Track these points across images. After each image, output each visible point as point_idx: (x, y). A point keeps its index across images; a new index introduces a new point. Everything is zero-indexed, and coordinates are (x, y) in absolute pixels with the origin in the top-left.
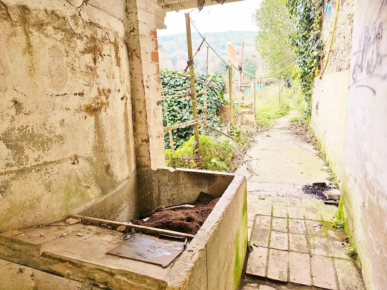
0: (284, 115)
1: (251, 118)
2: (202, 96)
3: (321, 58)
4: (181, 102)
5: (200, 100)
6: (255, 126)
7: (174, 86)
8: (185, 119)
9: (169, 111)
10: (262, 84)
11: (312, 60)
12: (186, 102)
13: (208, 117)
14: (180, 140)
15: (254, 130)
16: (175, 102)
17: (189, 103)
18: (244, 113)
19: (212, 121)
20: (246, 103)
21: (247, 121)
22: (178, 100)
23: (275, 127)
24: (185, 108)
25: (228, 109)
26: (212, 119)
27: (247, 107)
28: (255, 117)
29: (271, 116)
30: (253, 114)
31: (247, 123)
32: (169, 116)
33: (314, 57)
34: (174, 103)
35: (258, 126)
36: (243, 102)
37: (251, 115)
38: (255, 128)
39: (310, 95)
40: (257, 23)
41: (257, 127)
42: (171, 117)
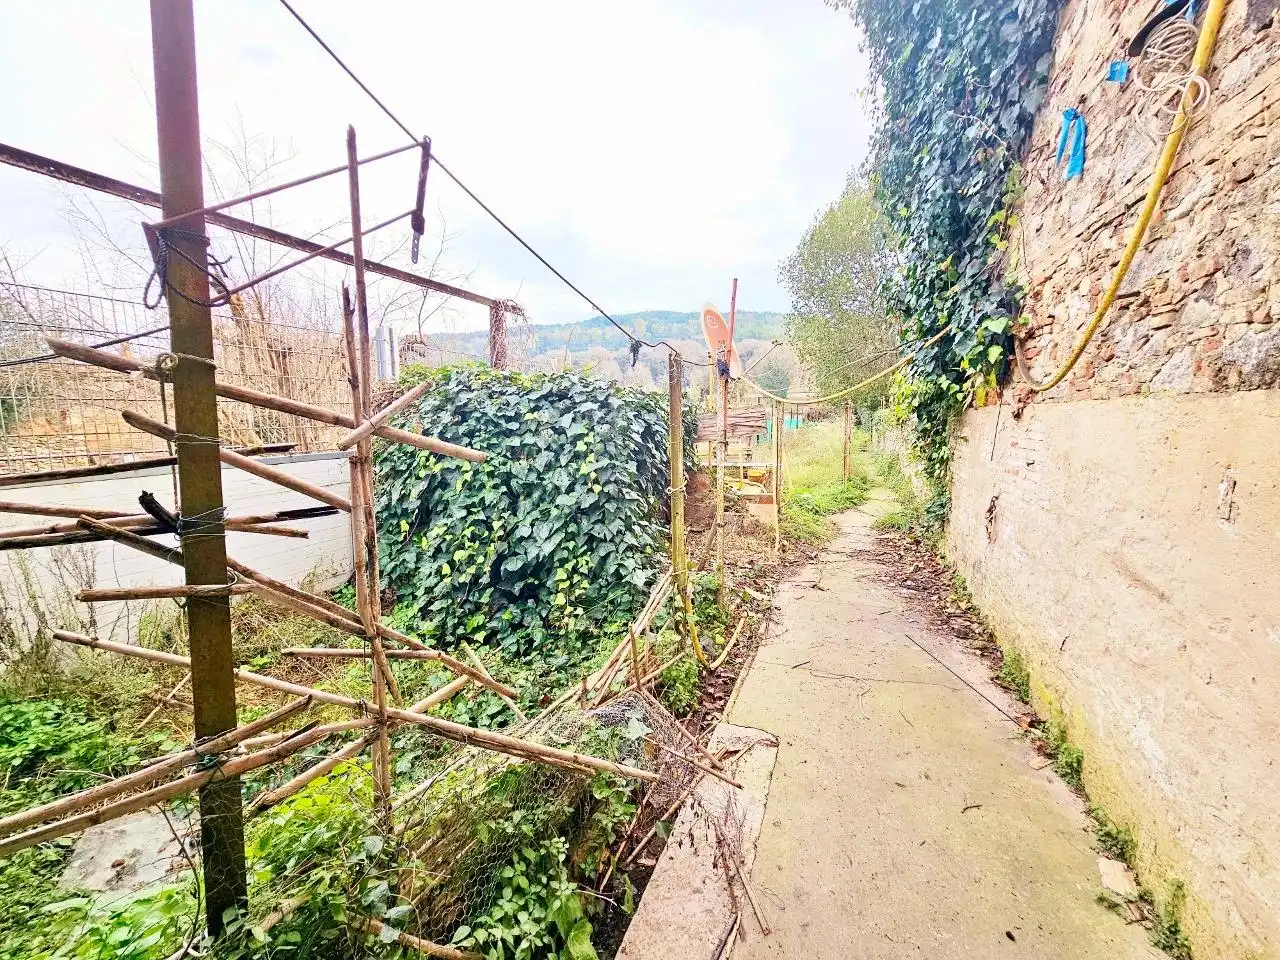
0: (855, 504)
1: (766, 515)
2: (588, 460)
3: (1017, 343)
4: (516, 477)
5: (582, 472)
6: (777, 541)
7: (495, 420)
8: (522, 539)
9: (467, 508)
10: (800, 417)
11: (981, 348)
12: (533, 477)
13: (607, 533)
14: (506, 608)
15: (773, 556)
16: (491, 475)
17: (544, 479)
18: (749, 499)
19: (622, 547)
20: (758, 467)
21: (757, 524)
22: (503, 469)
23: (836, 545)
24: (529, 495)
25: (704, 485)
26: (622, 541)
27: (758, 480)
28: (779, 511)
29: (824, 503)
30: (772, 503)
31: (756, 529)
32: (467, 525)
33: (990, 338)
34: (485, 478)
35: (785, 543)
36: (746, 465)
37: (767, 506)
38: (777, 548)
39: (944, 462)
40: (791, 285)
41: (784, 546)
42: (472, 528)
